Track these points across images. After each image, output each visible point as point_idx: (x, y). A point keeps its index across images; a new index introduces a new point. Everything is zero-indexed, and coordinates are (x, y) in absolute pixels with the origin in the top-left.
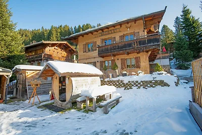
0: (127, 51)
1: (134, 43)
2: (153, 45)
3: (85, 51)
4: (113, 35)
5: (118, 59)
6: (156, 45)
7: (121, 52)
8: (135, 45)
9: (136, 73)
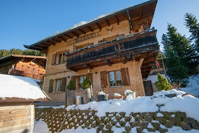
0: (107, 58)
1: (117, 46)
2: (147, 47)
3: (54, 62)
4: (90, 41)
5: (96, 73)
6: (150, 46)
7: (99, 60)
8: (117, 48)
9: (122, 94)
